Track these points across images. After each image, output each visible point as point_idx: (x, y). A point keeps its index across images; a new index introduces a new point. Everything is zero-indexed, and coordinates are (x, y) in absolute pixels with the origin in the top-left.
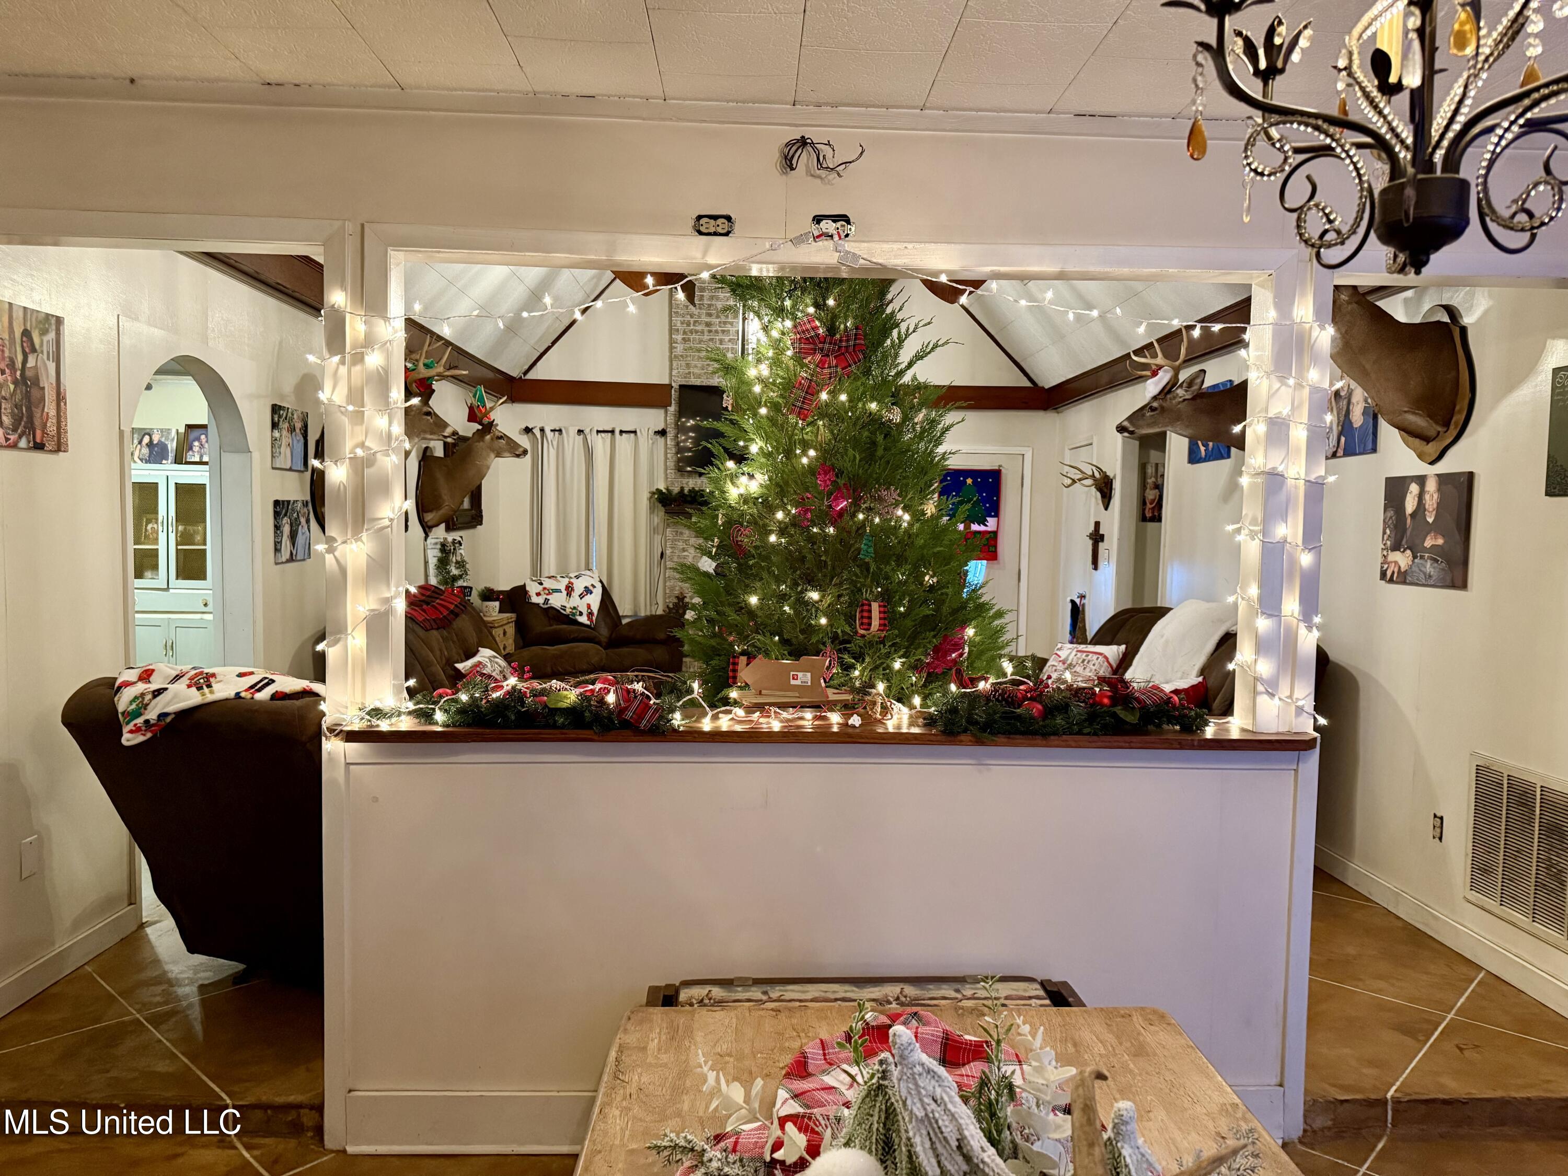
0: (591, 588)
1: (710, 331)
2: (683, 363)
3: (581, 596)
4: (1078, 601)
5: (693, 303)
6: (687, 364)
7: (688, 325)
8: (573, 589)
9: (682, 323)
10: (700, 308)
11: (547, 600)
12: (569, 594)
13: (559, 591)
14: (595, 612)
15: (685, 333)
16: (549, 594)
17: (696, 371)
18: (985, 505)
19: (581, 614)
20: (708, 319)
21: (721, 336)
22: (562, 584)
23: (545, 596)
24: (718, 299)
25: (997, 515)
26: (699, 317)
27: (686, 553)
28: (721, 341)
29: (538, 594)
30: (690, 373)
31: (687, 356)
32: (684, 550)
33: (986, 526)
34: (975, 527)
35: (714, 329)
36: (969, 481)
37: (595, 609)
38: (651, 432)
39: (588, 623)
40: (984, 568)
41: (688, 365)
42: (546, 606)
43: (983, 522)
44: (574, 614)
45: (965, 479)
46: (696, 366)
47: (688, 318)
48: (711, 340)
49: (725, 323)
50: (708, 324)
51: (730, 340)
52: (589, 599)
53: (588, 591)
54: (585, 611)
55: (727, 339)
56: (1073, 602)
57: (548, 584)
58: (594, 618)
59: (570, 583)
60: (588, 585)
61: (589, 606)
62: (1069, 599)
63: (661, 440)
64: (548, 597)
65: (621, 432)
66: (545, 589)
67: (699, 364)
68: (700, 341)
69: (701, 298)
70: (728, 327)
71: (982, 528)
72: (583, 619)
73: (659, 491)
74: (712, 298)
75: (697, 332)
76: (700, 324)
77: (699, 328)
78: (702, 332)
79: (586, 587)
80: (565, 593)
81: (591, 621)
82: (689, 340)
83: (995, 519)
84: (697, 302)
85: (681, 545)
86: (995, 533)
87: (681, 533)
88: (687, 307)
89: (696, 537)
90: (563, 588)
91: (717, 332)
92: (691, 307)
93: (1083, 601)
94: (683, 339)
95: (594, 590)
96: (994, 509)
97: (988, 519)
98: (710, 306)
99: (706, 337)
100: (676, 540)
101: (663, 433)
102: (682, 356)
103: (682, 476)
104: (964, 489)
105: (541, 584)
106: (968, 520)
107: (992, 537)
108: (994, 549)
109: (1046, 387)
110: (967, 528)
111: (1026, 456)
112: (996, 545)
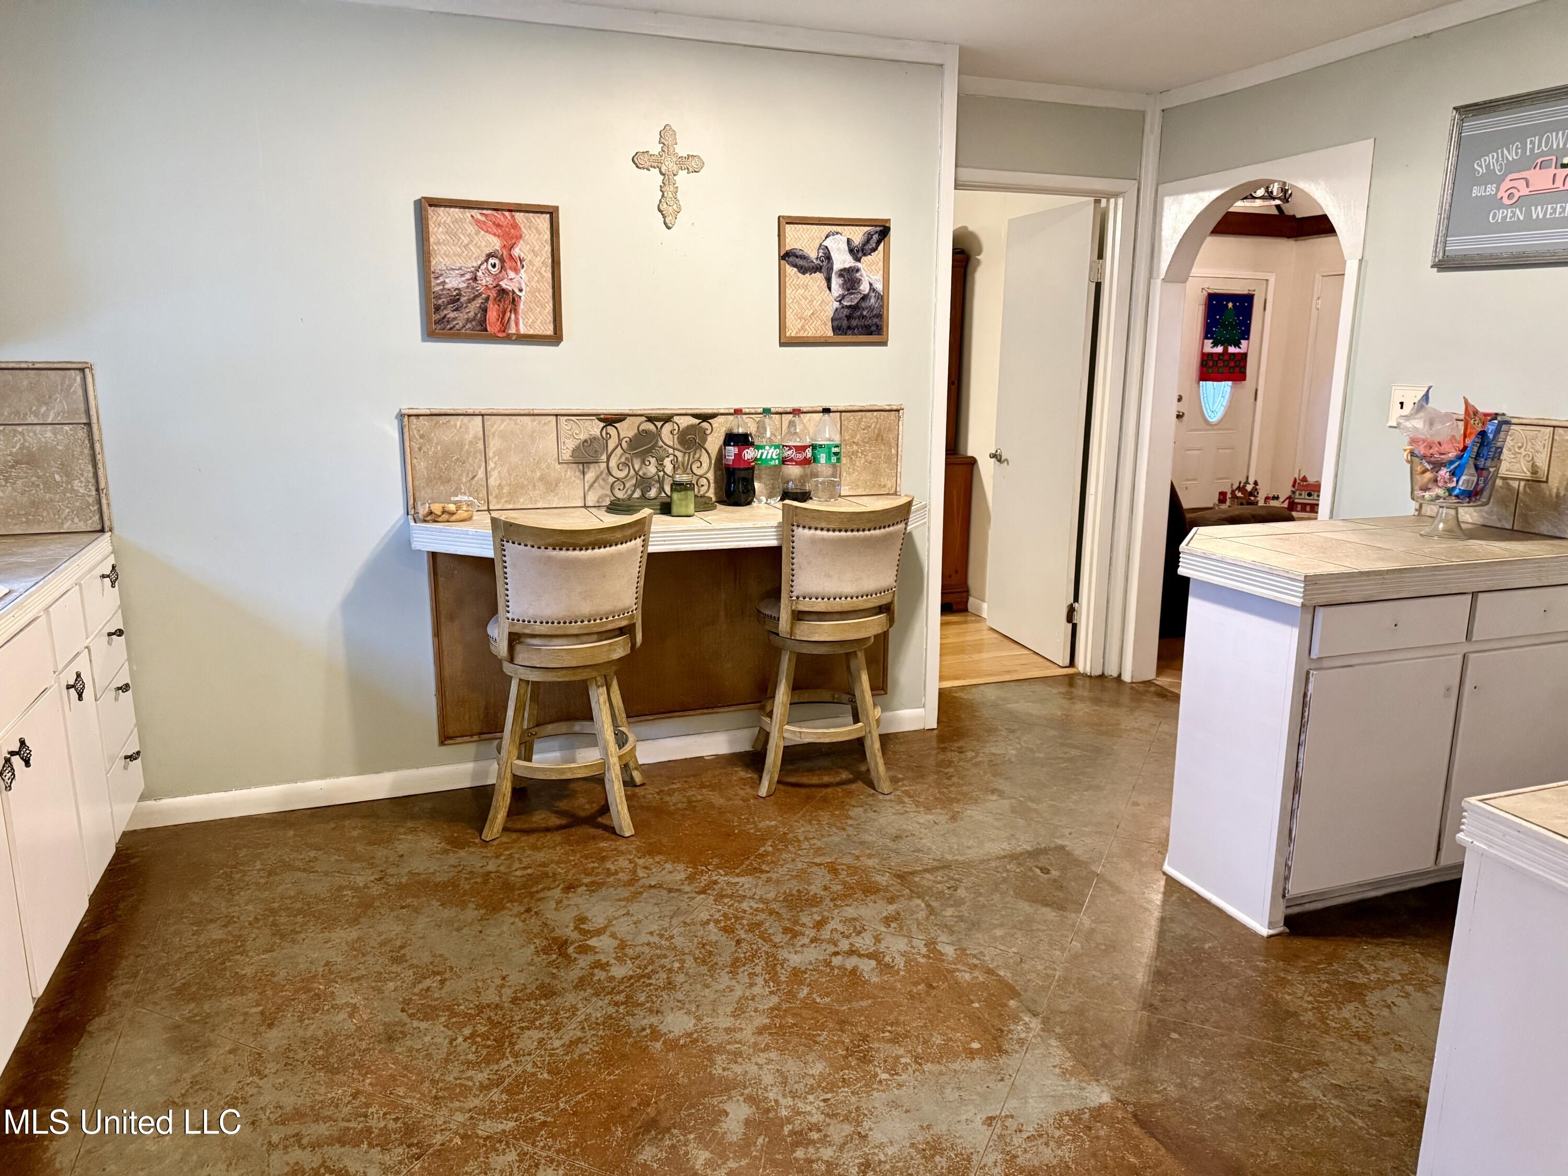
18: (1240, 329)
33: (1240, 348)
34: (1232, 349)
36: (1230, 305)
40: (1231, 388)
43: (1237, 344)
45: (1228, 302)
71: (1236, 350)
83: (1247, 342)
86: (1246, 354)
96: (1246, 334)
97: (1242, 341)
104: (1226, 312)
106: (1226, 343)
107: (1242, 358)
108: (1242, 370)
109: (1298, 216)
110: (1226, 350)
111: (1270, 282)
112: (1245, 367)
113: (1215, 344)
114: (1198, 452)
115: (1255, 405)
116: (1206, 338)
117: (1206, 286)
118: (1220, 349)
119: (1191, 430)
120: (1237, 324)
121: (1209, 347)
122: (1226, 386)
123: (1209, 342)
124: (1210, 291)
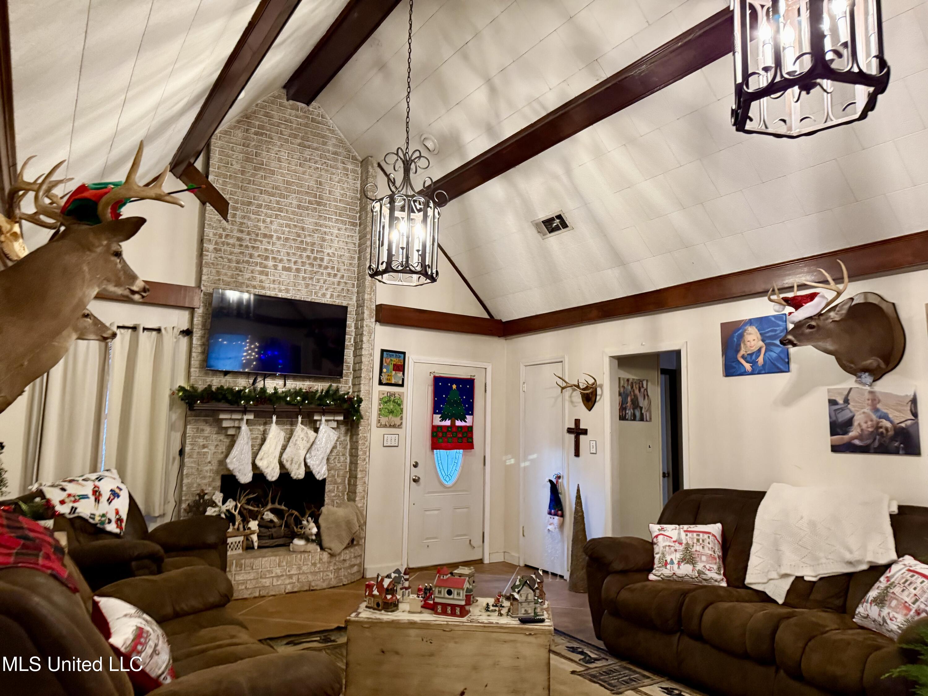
0: (117, 491)
1: (241, 246)
2: (214, 271)
3: (110, 501)
4: (554, 481)
5: (225, 218)
6: (217, 271)
7: (221, 236)
8: (100, 495)
9: (215, 234)
10: (233, 224)
11: (73, 510)
12: (97, 500)
13: (85, 497)
14: (124, 517)
15: (216, 243)
16: (75, 501)
17: (225, 278)
18: (465, 406)
19: (110, 521)
20: (239, 235)
21: (251, 251)
22: (88, 490)
23: (71, 505)
24: (249, 219)
25: (472, 414)
26: (232, 232)
27: (205, 450)
28: (251, 256)
29: (62, 502)
30: (219, 280)
31: (217, 264)
32: (204, 447)
33: (466, 422)
34: (458, 423)
35: (244, 244)
36: (454, 387)
37: (124, 515)
38: (177, 332)
39: (117, 531)
40: (461, 455)
41: (218, 273)
42: (72, 516)
43: (463, 419)
44: (103, 523)
45: (452, 384)
46: (226, 274)
47: (220, 231)
48: (242, 253)
49: (255, 240)
50: (239, 239)
51: (259, 256)
52: (117, 503)
53: (115, 494)
54: (113, 518)
55: (256, 254)
56: (550, 481)
57: (72, 488)
58: (124, 525)
59: (95, 487)
60: (114, 487)
61: (117, 513)
62: (547, 479)
63: (184, 341)
64: (75, 505)
65: (144, 329)
66: (69, 495)
67: (230, 273)
68: (231, 253)
69: (234, 216)
70: (258, 244)
71: (463, 424)
72: (112, 528)
73: (181, 389)
74: (244, 217)
75: (228, 244)
76: (232, 237)
77: (231, 241)
78: (234, 245)
79: (111, 490)
80: (92, 498)
81: (121, 528)
82: (220, 250)
83: (471, 417)
84: (229, 218)
85: (201, 441)
86: (471, 427)
87: (203, 430)
88: (220, 221)
89: (218, 433)
90: (90, 493)
91: (247, 246)
92: (224, 221)
93: (560, 481)
94: (215, 249)
95: (121, 493)
96: (470, 410)
97: (467, 416)
98: (242, 223)
99: (237, 250)
100: (196, 437)
101: (188, 333)
102: (213, 264)
103: (206, 374)
104: (451, 392)
105: (63, 489)
106: (453, 417)
107: (469, 430)
108: (470, 440)
109: (504, 321)
110: (453, 423)
111: (488, 370)
112: (472, 437)
113: (443, 419)
114: (436, 512)
115: (484, 469)
116: (435, 413)
117: (432, 371)
118: (448, 423)
119: (429, 493)
120: (462, 402)
121: (438, 421)
122: (458, 453)
123: (437, 417)
124: (437, 375)
